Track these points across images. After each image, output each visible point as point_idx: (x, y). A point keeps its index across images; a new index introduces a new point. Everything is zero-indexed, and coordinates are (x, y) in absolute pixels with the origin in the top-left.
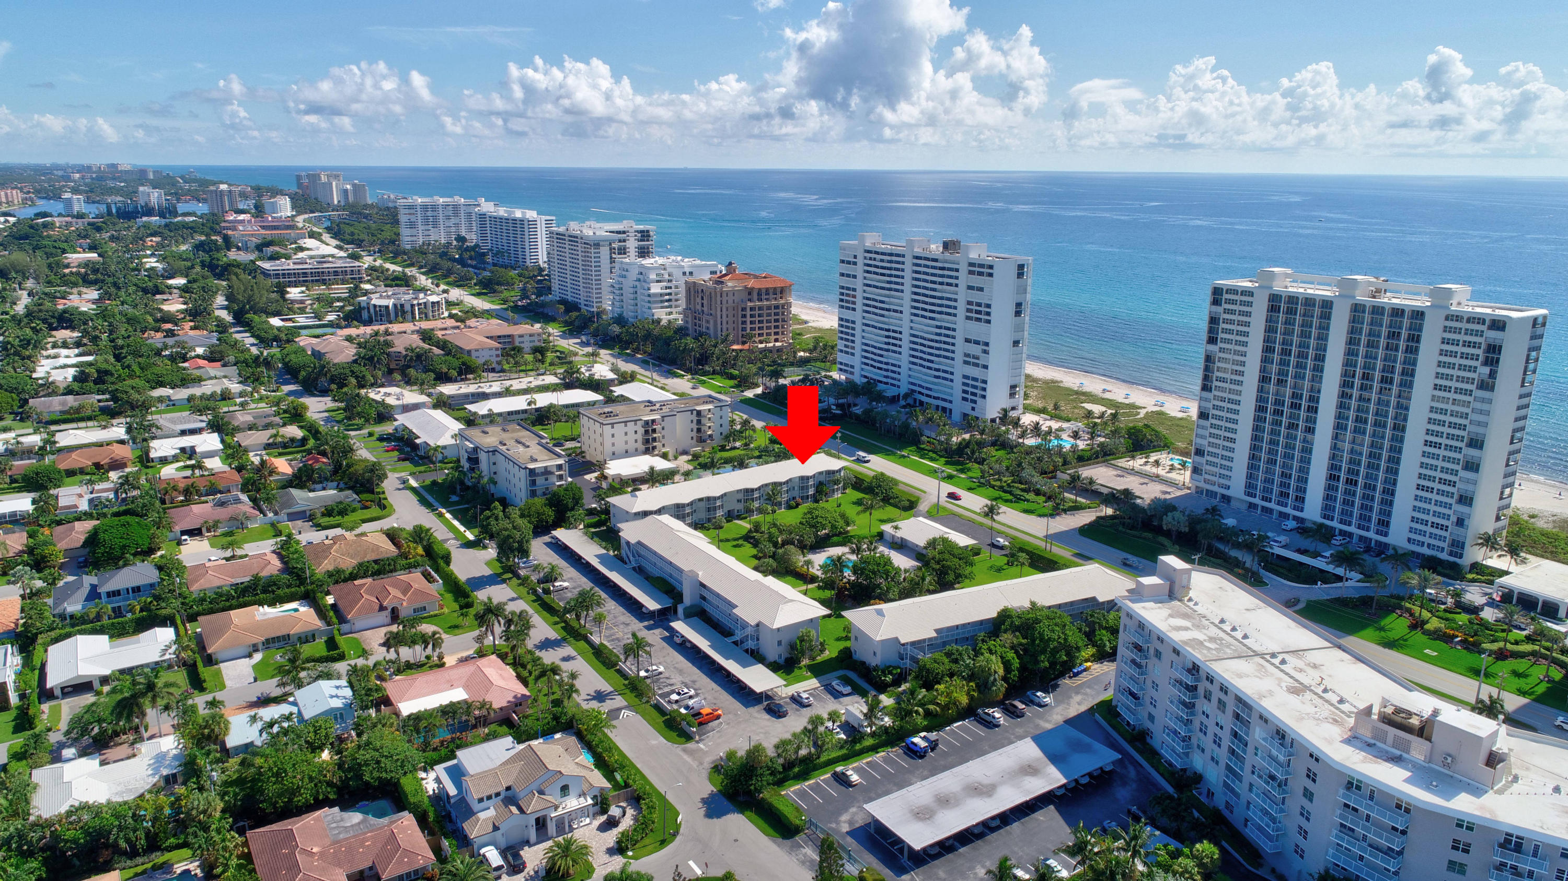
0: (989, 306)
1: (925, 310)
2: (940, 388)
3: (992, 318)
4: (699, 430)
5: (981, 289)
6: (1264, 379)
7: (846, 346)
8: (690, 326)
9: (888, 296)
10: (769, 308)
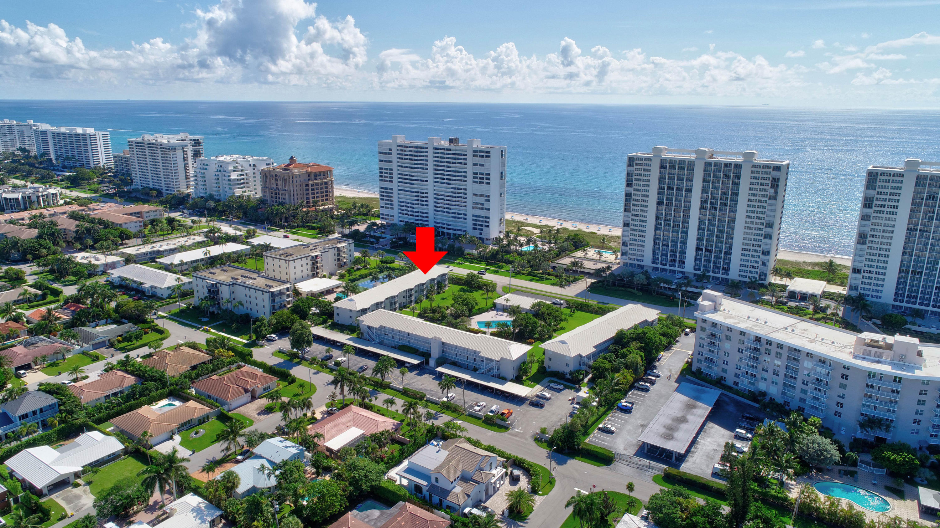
0: (489, 175)
1: (444, 179)
2: (457, 224)
3: (491, 181)
4: (339, 259)
5: (483, 165)
6: (659, 203)
7: (386, 204)
8: (268, 198)
9: (416, 172)
10: (322, 184)
